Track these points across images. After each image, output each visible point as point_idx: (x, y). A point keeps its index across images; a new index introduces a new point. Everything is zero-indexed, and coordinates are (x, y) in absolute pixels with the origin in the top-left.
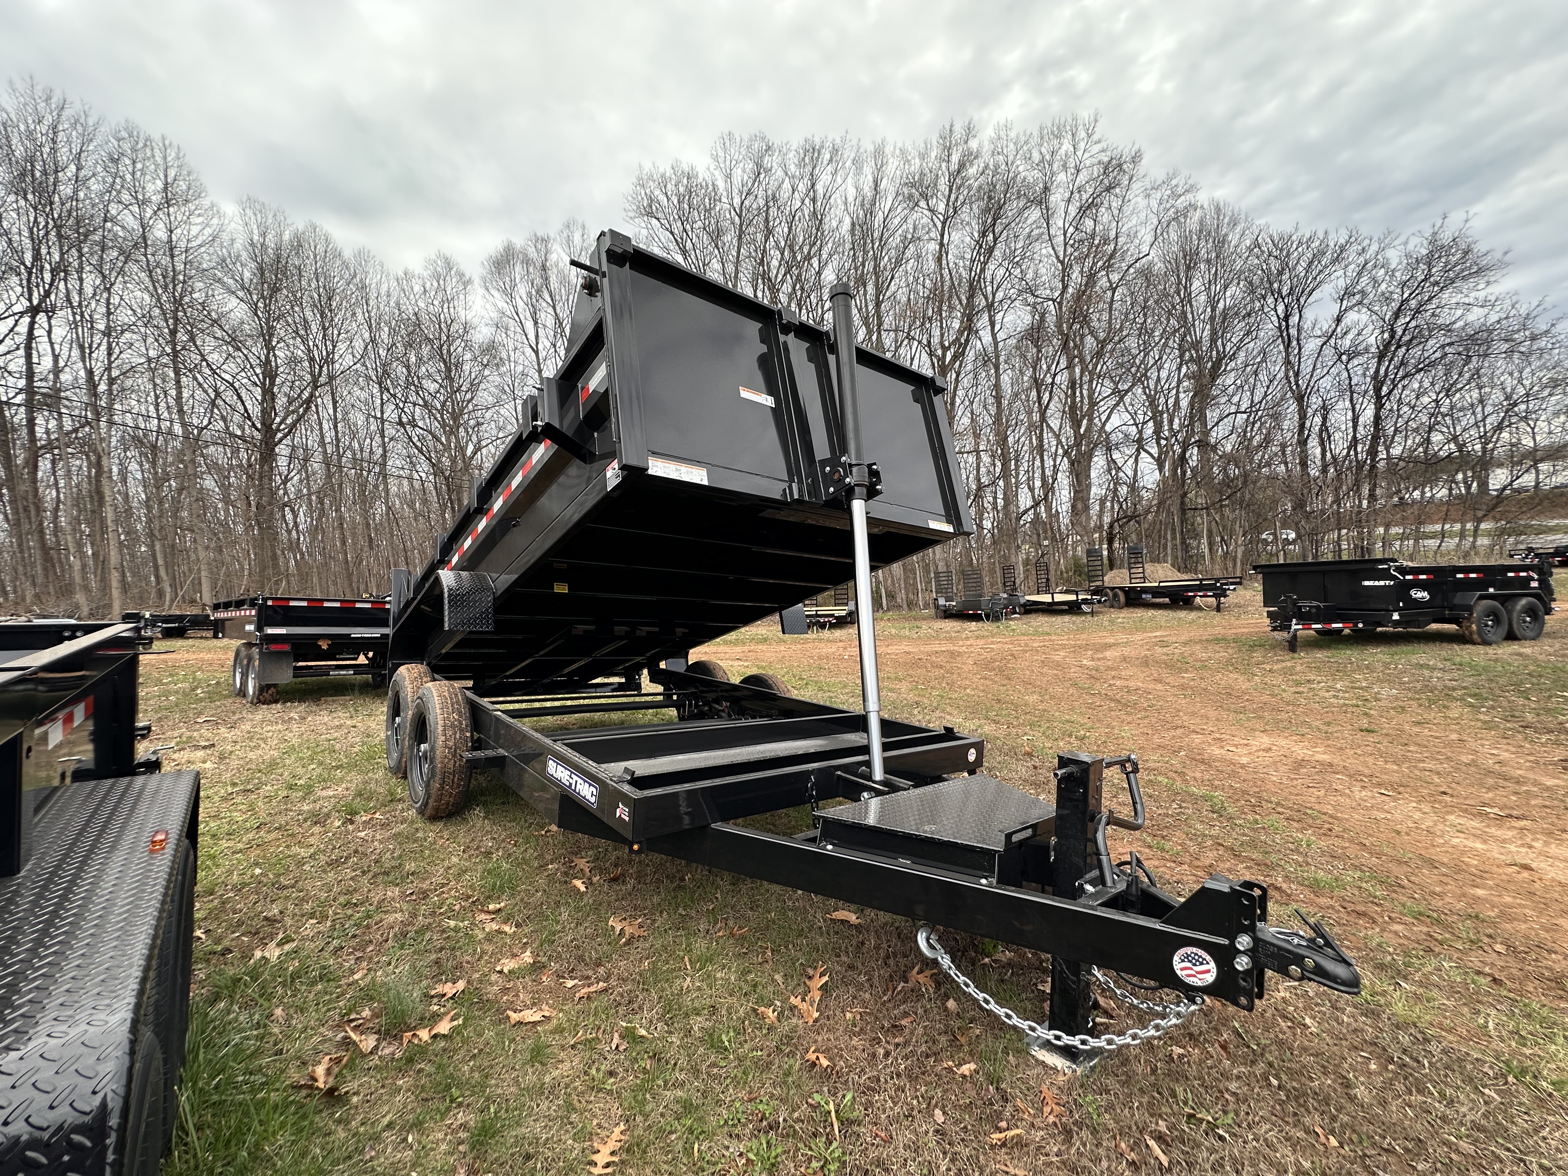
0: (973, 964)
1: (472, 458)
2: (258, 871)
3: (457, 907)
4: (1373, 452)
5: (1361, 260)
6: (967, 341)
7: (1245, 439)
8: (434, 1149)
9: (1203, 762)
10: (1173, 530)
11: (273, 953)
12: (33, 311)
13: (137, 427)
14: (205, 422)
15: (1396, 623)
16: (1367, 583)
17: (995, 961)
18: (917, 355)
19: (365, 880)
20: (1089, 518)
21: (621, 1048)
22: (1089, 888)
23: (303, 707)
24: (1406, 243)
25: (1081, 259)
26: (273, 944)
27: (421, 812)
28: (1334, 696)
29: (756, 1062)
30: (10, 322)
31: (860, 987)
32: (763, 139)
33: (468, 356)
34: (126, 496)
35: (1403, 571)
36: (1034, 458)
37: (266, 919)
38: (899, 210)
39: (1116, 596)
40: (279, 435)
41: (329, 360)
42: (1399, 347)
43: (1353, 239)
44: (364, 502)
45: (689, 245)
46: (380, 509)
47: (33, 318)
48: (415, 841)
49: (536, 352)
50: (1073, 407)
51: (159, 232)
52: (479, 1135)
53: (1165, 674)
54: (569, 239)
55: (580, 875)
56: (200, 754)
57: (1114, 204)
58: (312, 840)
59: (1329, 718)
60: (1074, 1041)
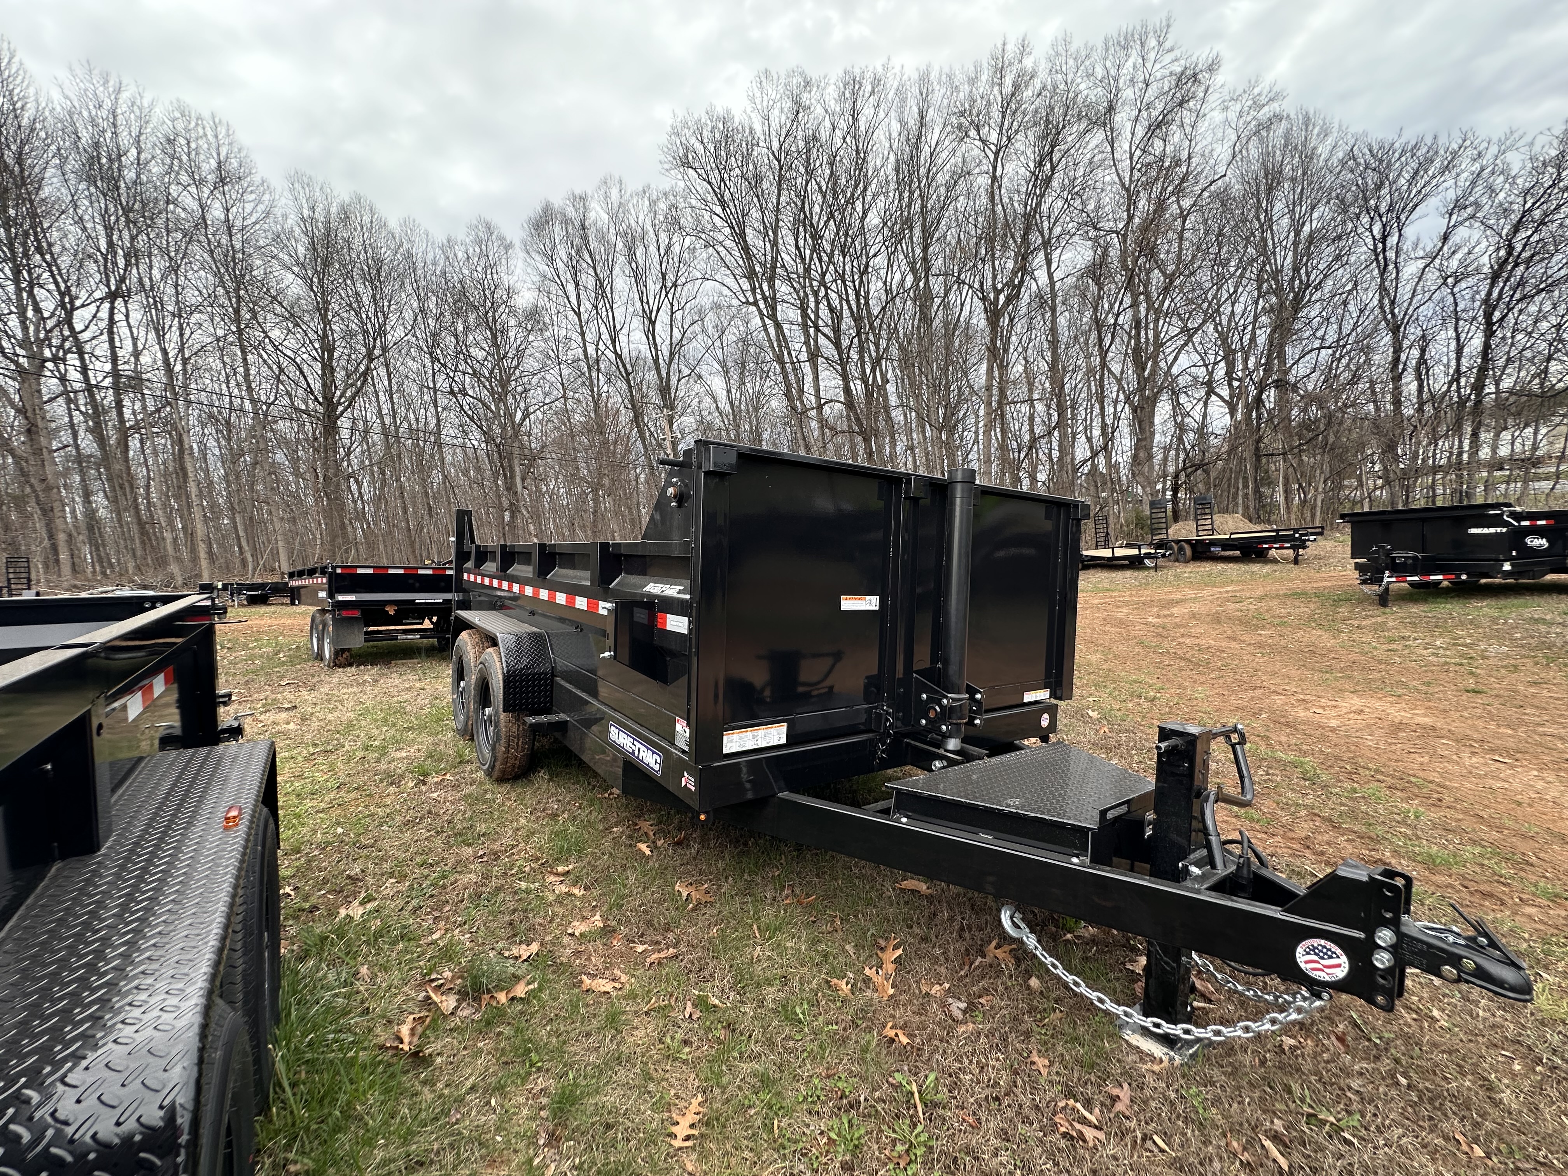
0: (1054, 940)
1: (521, 425)
2: (340, 830)
3: (527, 869)
4: (1478, 387)
5: (1477, 167)
6: (1022, 282)
7: (1329, 378)
8: (515, 1114)
9: (1287, 725)
10: (1245, 479)
11: (357, 911)
12: (112, 296)
13: (212, 405)
14: (272, 399)
15: (1508, 574)
16: (1473, 531)
17: (1078, 937)
18: (968, 300)
19: (439, 841)
20: (1152, 467)
21: (695, 1017)
22: (1195, 870)
23: (375, 670)
24: (1531, 144)
25: (1149, 185)
26: (356, 903)
27: (489, 773)
28: (1434, 654)
29: (832, 1035)
30: (93, 308)
31: (935, 960)
32: (802, 73)
33: (512, 322)
34: (207, 471)
35: (1518, 516)
36: (1092, 406)
37: (349, 877)
38: (947, 142)
39: (1181, 549)
40: (340, 408)
41: (381, 331)
42: (1517, 265)
43: (1468, 143)
44: (422, 471)
45: (727, 194)
46: (436, 477)
47: (112, 303)
48: (485, 802)
49: (579, 315)
50: (1137, 350)
51: (216, 212)
52: (560, 1102)
53: (1239, 630)
54: (607, 196)
55: (645, 838)
56: (284, 715)
57: (1187, 121)
58: (388, 801)
59: (1429, 677)
60: (1177, 1030)
